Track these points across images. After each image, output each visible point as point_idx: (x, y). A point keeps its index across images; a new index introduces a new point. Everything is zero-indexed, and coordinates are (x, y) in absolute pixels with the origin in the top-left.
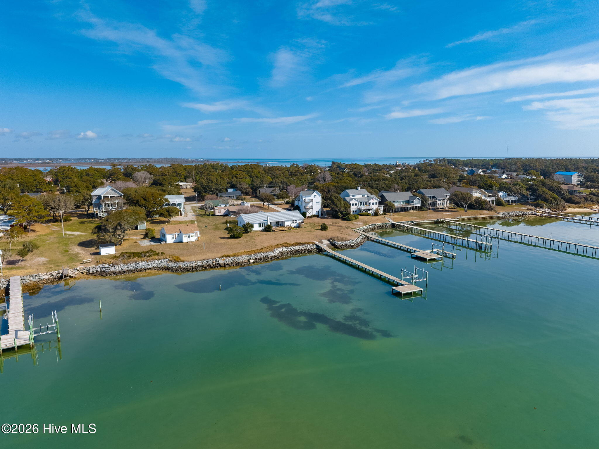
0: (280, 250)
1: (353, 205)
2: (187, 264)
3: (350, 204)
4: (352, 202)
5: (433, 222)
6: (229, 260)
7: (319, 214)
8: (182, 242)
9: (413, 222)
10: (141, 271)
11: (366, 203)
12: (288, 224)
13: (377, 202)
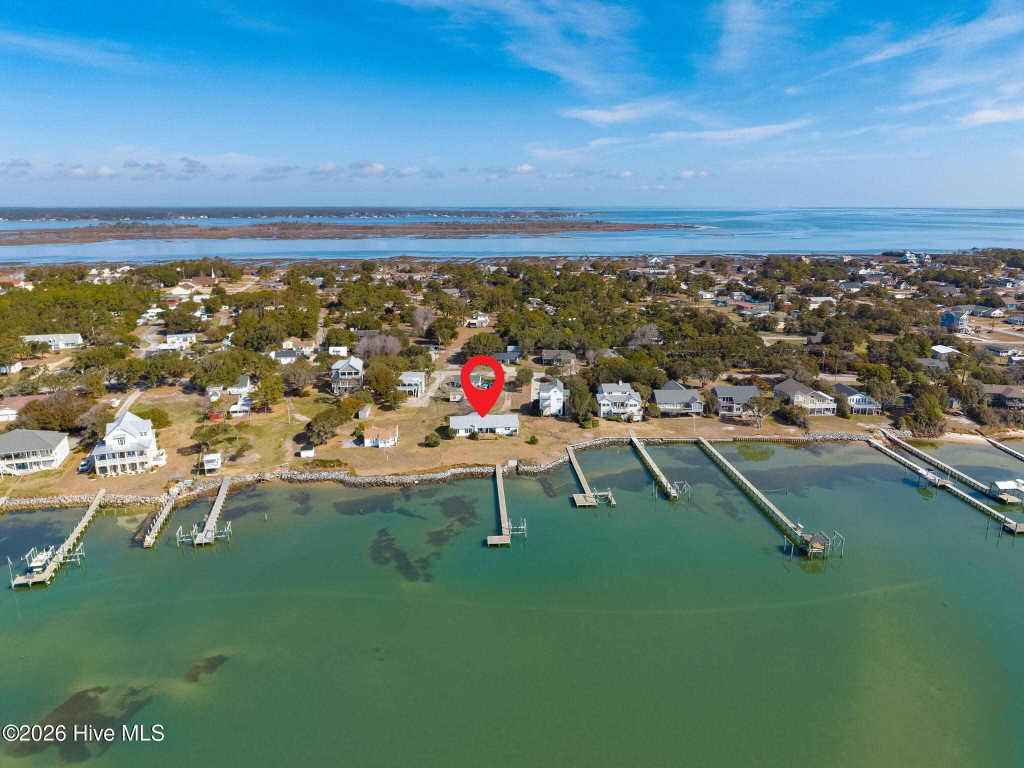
0: (453, 471)
1: (604, 405)
2: (359, 480)
3: (600, 404)
4: (602, 402)
5: (693, 441)
6: (395, 479)
7: (560, 413)
8: (378, 447)
9: (662, 439)
10: (321, 481)
11: (622, 404)
12: (499, 431)
13: (637, 403)
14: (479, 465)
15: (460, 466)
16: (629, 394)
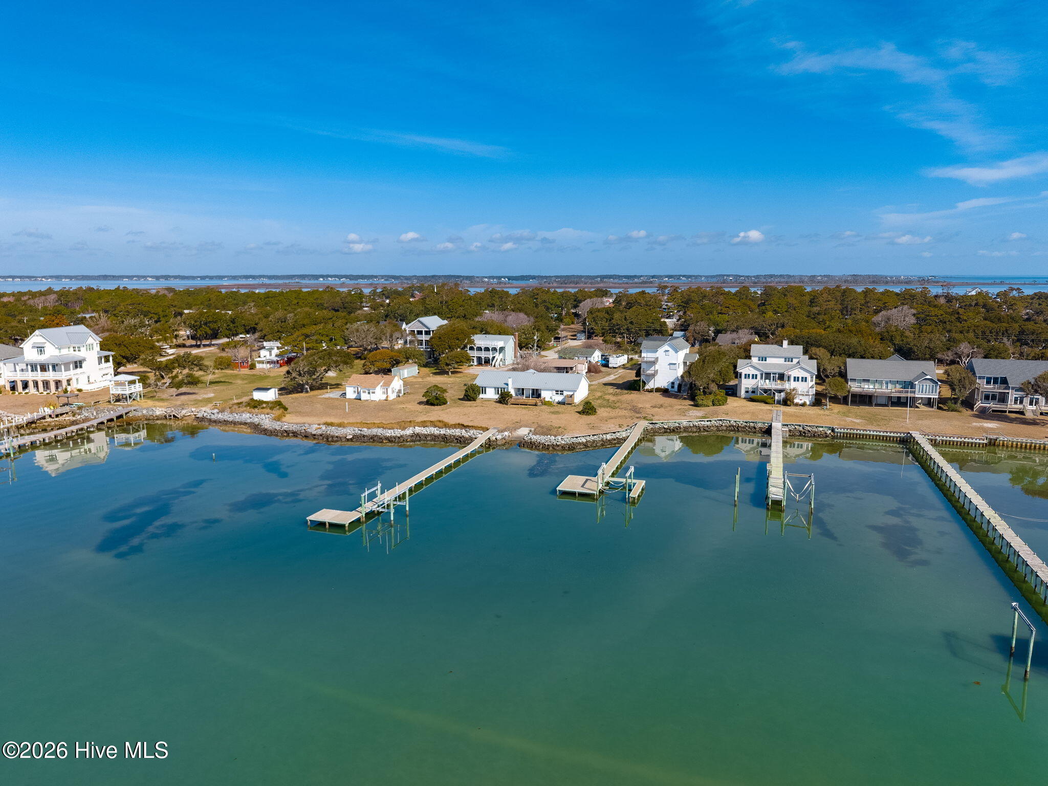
1: (748, 376)
3: (741, 374)
4: (744, 371)
5: (897, 437)
7: (673, 387)
8: (360, 399)
9: (833, 430)
11: (781, 377)
12: (546, 395)
13: (808, 375)
14: (463, 426)
15: (433, 424)
16: (798, 362)
